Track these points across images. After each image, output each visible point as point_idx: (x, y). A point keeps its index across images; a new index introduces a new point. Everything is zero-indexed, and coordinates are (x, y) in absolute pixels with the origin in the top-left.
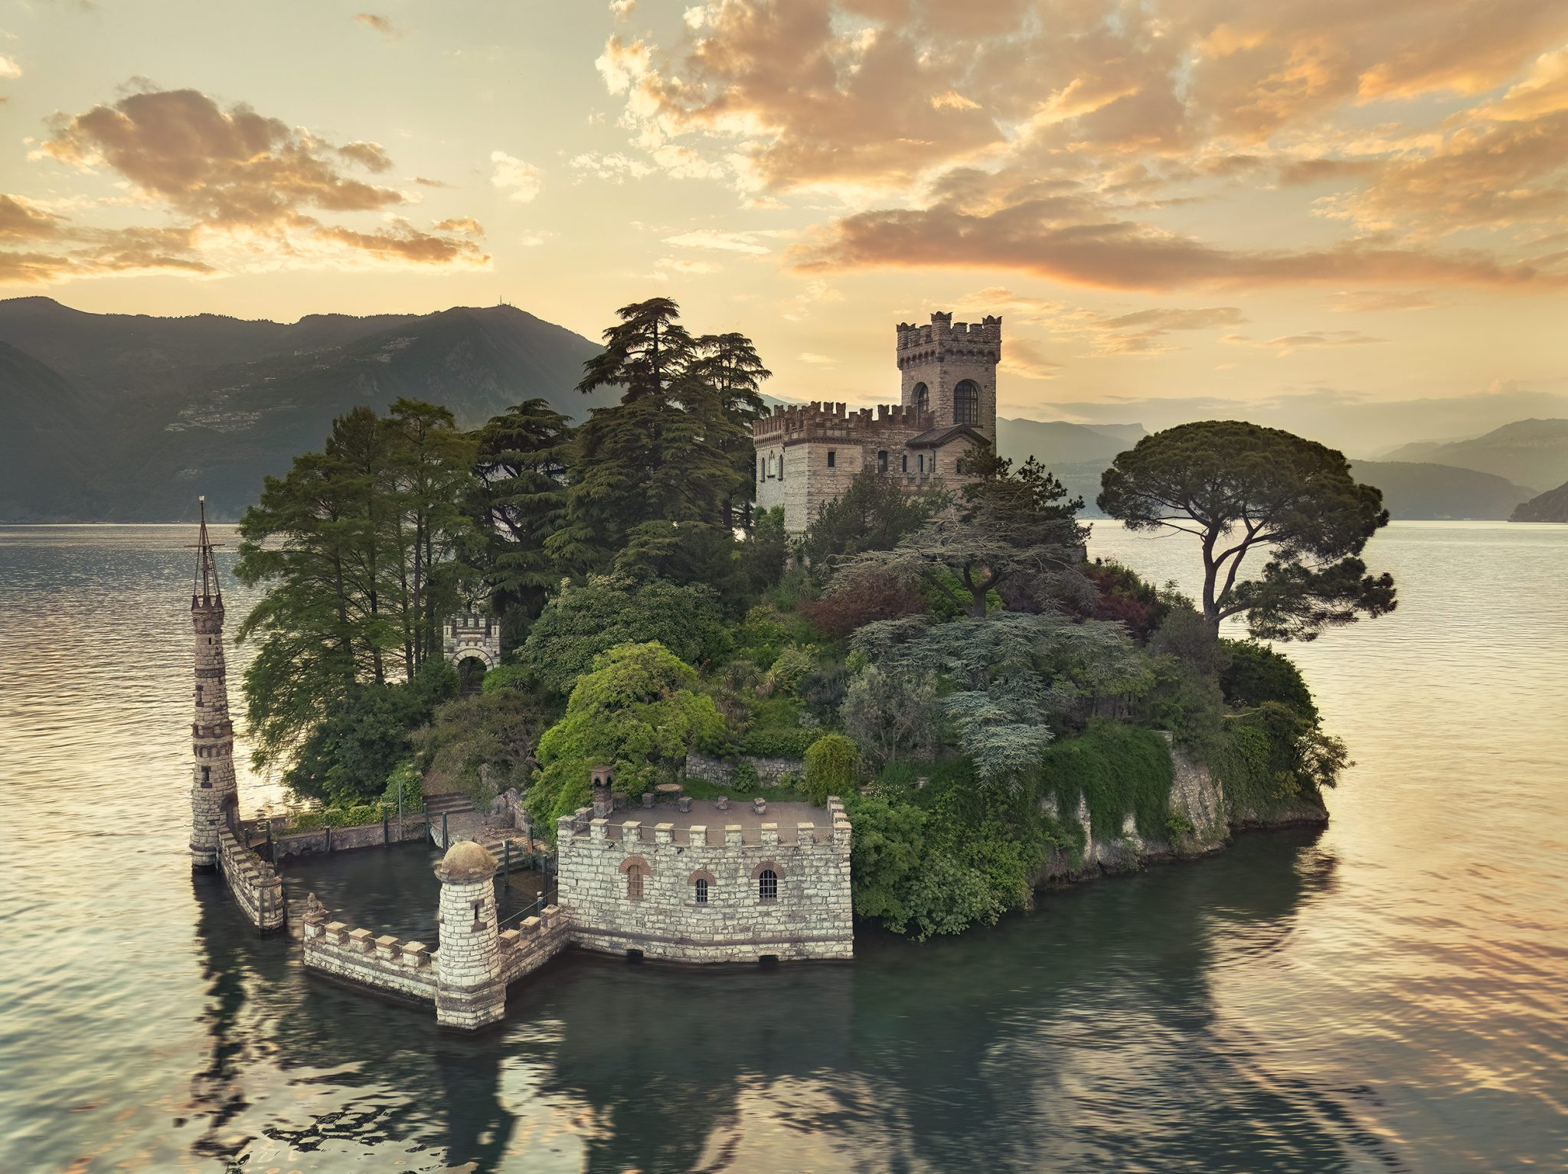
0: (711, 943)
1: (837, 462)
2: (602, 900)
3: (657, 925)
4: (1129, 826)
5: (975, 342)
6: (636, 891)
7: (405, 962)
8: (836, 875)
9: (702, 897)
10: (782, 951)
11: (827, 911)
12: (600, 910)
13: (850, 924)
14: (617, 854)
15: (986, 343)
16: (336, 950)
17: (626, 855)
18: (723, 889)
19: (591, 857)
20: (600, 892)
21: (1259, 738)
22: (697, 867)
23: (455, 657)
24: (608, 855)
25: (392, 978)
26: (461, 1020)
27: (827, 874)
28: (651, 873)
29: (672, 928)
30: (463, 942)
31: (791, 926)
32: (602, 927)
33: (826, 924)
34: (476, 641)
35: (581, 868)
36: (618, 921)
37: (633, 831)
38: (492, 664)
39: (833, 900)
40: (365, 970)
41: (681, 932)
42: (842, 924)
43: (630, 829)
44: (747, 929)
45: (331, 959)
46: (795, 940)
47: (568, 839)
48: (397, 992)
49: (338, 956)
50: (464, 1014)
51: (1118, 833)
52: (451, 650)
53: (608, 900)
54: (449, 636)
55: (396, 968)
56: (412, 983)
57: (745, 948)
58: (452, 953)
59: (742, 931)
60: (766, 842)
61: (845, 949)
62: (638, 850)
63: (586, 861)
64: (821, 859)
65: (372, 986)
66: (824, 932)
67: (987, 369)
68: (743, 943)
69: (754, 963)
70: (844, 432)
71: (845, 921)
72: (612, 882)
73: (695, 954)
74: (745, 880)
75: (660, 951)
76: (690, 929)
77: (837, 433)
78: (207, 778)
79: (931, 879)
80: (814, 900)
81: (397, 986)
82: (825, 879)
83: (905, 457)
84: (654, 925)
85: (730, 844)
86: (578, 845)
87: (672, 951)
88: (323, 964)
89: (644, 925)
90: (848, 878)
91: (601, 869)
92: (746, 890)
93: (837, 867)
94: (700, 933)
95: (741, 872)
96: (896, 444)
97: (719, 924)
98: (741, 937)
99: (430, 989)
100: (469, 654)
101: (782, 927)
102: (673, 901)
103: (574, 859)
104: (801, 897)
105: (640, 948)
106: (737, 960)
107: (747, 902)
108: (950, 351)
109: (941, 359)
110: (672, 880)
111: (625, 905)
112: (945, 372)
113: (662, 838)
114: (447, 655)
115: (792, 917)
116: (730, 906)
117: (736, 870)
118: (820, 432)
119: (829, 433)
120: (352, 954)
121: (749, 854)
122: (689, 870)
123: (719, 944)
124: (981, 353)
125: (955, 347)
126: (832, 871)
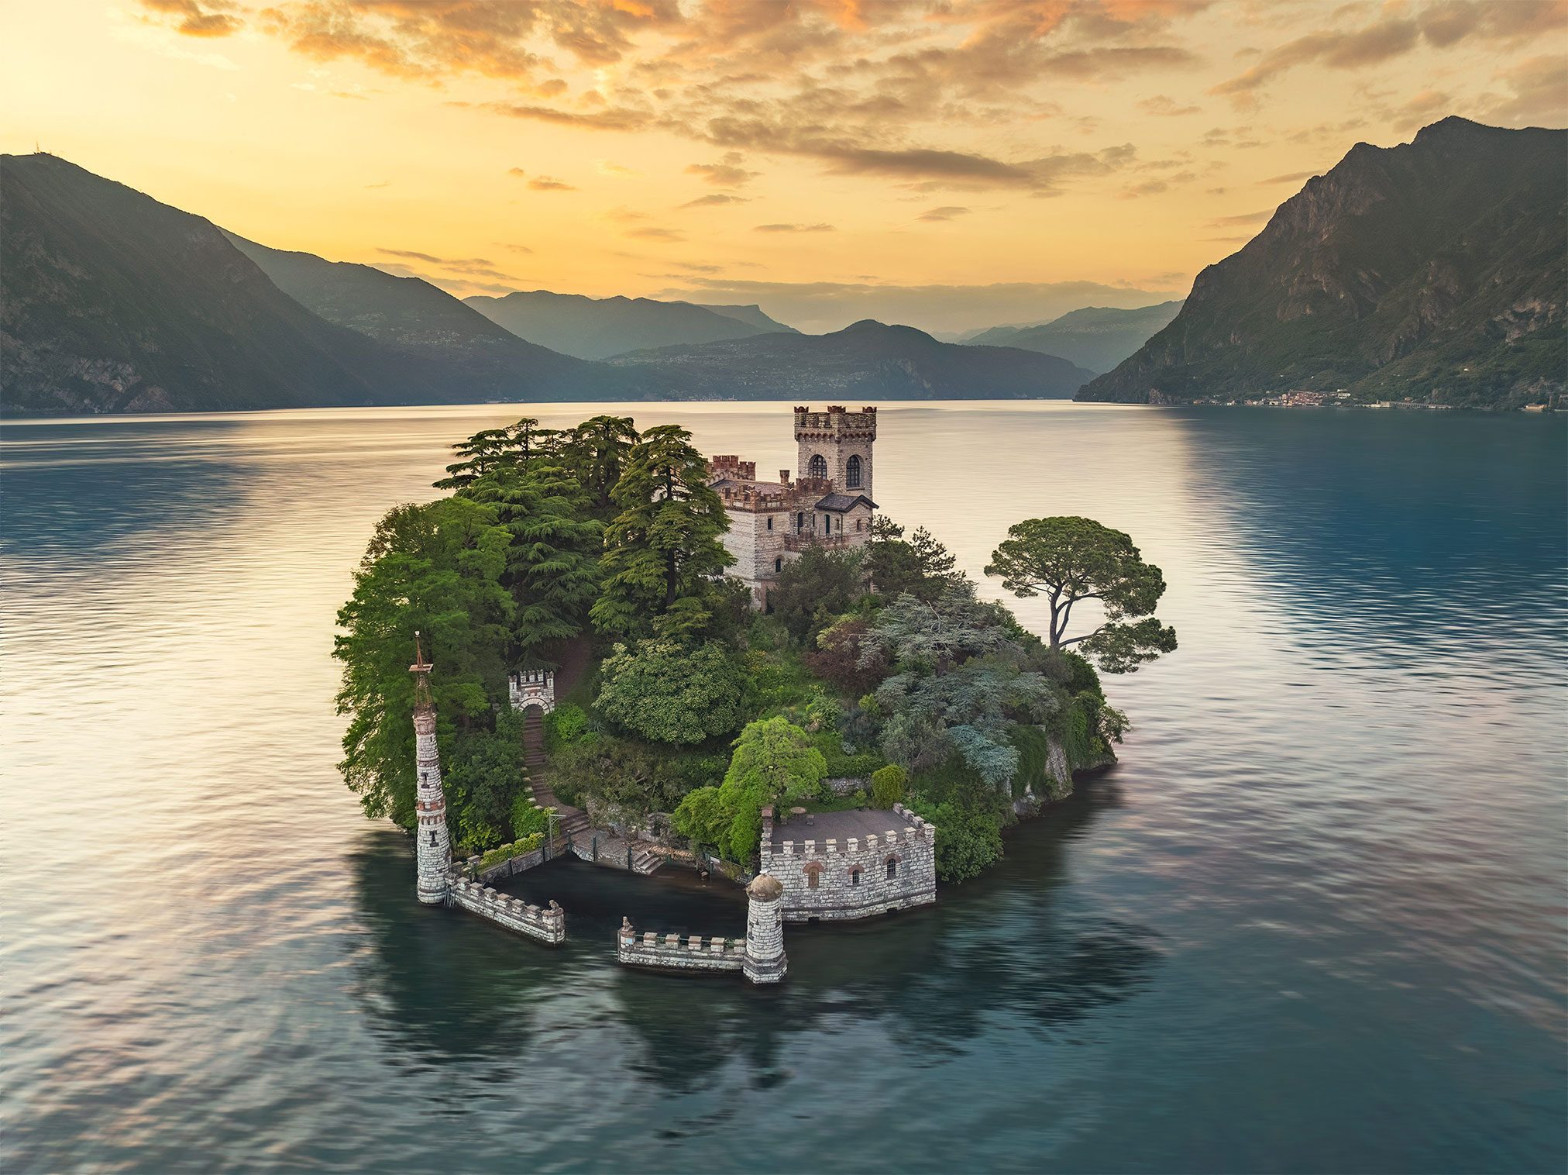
0: (862, 906)
1: (774, 525)
2: (791, 890)
3: (828, 901)
4: (1028, 789)
5: (861, 428)
6: (814, 883)
7: (712, 950)
8: (927, 856)
9: (856, 880)
10: (898, 904)
11: (923, 877)
12: (791, 896)
13: (934, 882)
14: (801, 862)
15: (867, 427)
16: (653, 950)
17: (808, 862)
18: (868, 874)
19: (784, 866)
20: (790, 886)
21: (1082, 719)
22: (853, 863)
23: (520, 706)
24: (795, 863)
25: (701, 961)
26: (770, 978)
27: (922, 856)
28: (824, 871)
29: (837, 901)
30: (772, 934)
31: (903, 889)
32: (792, 906)
33: (921, 885)
34: (536, 692)
35: (777, 873)
36: (802, 902)
37: (813, 847)
38: (549, 708)
39: (926, 870)
40: (678, 959)
41: (843, 903)
42: (930, 883)
43: (810, 846)
44: (881, 895)
45: (649, 956)
46: (906, 897)
47: (769, 857)
48: (707, 969)
49: (656, 954)
50: (773, 975)
51: (1024, 795)
52: (517, 700)
53: (796, 890)
54: (515, 690)
55: (706, 955)
56: (718, 962)
57: (879, 906)
58: (765, 941)
59: (878, 897)
60: (891, 843)
61: (931, 898)
62: (815, 858)
63: (781, 868)
64: (919, 848)
65: (686, 968)
66: (921, 889)
67: (867, 446)
68: (879, 903)
69: (885, 913)
70: (778, 503)
71: (932, 881)
72: (798, 879)
73: (853, 914)
74: (880, 867)
75: (830, 915)
76: (849, 900)
77: (774, 505)
78: (434, 839)
79: (961, 847)
80: (915, 872)
81: (706, 966)
82: (921, 859)
83: (814, 515)
84: (826, 901)
85: (872, 847)
86: (775, 859)
87: (838, 915)
88: (641, 960)
89: (820, 901)
90: (933, 856)
91: (791, 872)
92: (880, 873)
93: (928, 851)
94: (856, 901)
95: (878, 863)
96: (809, 507)
97: (866, 894)
98: (878, 900)
99: (732, 964)
100: (531, 702)
101: (899, 891)
102: (838, 885)
103: (773, 868)
104: (909, 871)
105: (817, 915)
106: (875, 913)
107: (881, 879)
108: (845, 436)
109: (839, 442)
110: (838, 873)
111: (807, 891)
112: (841, 451)
113: (831, 849)
114: (514, 705)
115: (904, 884)
116: (871, 883)
117: (875, 862)
118: (763, 505)
119: (769, 505)
120: (668, 951)
121: (882, 851)
122: (849, 865)
123: (867, 906)
124: (864, 435)
125: (848, 432)
126: (925, 854)
